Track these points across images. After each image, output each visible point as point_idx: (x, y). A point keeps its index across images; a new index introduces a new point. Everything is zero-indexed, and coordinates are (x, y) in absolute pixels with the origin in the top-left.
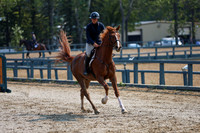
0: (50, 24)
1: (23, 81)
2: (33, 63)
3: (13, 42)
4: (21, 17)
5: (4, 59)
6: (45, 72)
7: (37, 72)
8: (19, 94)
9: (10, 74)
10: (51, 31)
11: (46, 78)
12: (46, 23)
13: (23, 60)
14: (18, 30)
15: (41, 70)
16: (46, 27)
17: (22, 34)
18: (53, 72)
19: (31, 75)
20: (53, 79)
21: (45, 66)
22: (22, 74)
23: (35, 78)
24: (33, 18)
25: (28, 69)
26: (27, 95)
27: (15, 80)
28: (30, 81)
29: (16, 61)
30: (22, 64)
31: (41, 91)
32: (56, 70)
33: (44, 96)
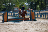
1: (39, 18)
2: (42, 14)
3: (37, 9)
4: (39, 3)
5: (35, 13)
7: (43, 16)
8: (38, 21)
9: (36, 16)
10: (46, 6)
12: (45, 4)
13: (39, 13)
17: (39, 7)
18: (46, 16)
20: (47, 18)
22: (39, 16)
24: (42, 3)
25: (40, 15)
26: (40, 21)
27: (37, 18)
28: (41, 18)
29: (38, 13)
31: (44, 20)
32: (47, 16)
33: (44, 22)
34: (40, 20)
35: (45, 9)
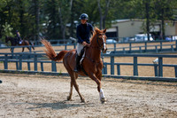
0: (36, 22)
1: (13, 72)
2: (22, 57)
4: (11, 16)
6: (32, 65)
8: (9, 84)
9: (1, 66)
10: (37, 28)
11: (32, 70)
12: (32, 21)
13: (12, 54)
14: (8, 27)
15: (29, 63)
16: (32, 24)
17: (12, 31)
18: (39, 64)
19: (19, 67)
20: (40, 70)
21: (32, 59)
22: (12, 66)
23: (23, 70)
24: (21, 16)
25: (17, 62)
26: (16, 85)
27: (5, 72)
28: (19, 73)
29: (6, 54)
30: (11, 58)
31: (29, 82)
32: (42, 63)
33: (31, 86)
34: (14, 79)
35: (33, 40)
